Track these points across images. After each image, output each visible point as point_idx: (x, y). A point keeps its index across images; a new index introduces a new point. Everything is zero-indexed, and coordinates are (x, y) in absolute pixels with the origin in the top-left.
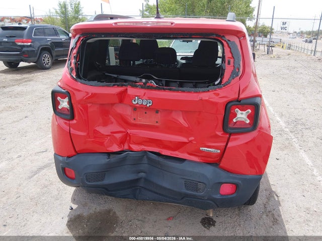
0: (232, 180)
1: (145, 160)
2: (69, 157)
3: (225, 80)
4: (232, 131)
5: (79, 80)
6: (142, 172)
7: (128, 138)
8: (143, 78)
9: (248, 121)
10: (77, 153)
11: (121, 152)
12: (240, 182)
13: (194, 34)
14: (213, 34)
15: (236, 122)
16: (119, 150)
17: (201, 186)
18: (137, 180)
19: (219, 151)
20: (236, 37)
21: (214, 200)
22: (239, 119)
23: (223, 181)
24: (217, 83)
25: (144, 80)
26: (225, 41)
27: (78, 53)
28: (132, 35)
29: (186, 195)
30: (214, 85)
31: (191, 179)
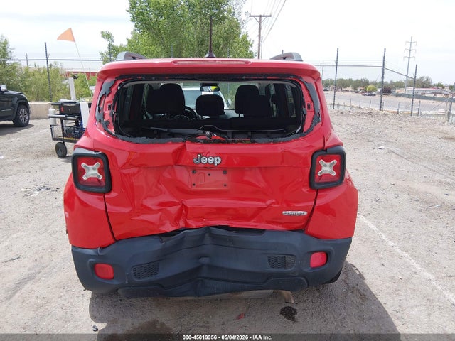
0: (322, 248)
1: (208, 239)
2: (103, 248)
3: (306, 127)
4: (319, 186)
5: (121, 137)
6: (203, 257)
7: (184, 212)
8: (207, 130)
9: (334, 174)
10: (116, 240)
11: (176, 232)
12: (332, 248)
13: (269, 75)
14: (290, 75)
15: (321, 177)
16: (174, 229)
17: (289, 259)
18: (198, 269)
19: (306, 213)
20: (311, 79)
21: (305, 275)
22: (324, 173)
23: (313, 249)
24: (298, 130)
25: (208, 133)
26: (303, 83)
27: (115, 101)
28: (195, 77)
29: (271, 275)
30: (295, 133)
31: (276, 252)
